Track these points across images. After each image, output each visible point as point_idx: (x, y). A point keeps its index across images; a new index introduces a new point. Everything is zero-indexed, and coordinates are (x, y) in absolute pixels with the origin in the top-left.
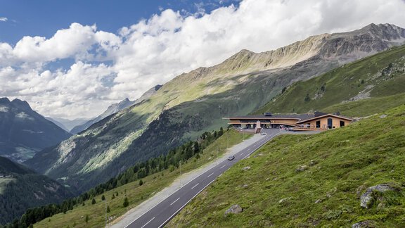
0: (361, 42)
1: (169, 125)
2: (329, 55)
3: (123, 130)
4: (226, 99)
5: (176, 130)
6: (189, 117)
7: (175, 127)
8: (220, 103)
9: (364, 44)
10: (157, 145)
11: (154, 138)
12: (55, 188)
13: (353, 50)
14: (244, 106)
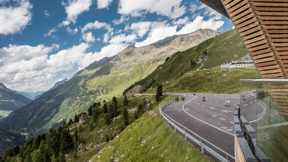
0: (196, 39)
1: (88, 91)
2: (178, 47)
3: (61, 96)
4: (122, 74)
5: (92, 94)
6: (100, 86)
7: (91, 93)
8: (118, 77)
9: (197, 40)
10: (80, 105)
11: (79, 100)
12: (11, 139)
13: (191, 43)
14: (132, 78)
